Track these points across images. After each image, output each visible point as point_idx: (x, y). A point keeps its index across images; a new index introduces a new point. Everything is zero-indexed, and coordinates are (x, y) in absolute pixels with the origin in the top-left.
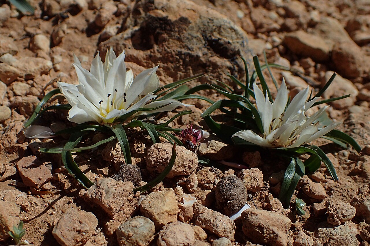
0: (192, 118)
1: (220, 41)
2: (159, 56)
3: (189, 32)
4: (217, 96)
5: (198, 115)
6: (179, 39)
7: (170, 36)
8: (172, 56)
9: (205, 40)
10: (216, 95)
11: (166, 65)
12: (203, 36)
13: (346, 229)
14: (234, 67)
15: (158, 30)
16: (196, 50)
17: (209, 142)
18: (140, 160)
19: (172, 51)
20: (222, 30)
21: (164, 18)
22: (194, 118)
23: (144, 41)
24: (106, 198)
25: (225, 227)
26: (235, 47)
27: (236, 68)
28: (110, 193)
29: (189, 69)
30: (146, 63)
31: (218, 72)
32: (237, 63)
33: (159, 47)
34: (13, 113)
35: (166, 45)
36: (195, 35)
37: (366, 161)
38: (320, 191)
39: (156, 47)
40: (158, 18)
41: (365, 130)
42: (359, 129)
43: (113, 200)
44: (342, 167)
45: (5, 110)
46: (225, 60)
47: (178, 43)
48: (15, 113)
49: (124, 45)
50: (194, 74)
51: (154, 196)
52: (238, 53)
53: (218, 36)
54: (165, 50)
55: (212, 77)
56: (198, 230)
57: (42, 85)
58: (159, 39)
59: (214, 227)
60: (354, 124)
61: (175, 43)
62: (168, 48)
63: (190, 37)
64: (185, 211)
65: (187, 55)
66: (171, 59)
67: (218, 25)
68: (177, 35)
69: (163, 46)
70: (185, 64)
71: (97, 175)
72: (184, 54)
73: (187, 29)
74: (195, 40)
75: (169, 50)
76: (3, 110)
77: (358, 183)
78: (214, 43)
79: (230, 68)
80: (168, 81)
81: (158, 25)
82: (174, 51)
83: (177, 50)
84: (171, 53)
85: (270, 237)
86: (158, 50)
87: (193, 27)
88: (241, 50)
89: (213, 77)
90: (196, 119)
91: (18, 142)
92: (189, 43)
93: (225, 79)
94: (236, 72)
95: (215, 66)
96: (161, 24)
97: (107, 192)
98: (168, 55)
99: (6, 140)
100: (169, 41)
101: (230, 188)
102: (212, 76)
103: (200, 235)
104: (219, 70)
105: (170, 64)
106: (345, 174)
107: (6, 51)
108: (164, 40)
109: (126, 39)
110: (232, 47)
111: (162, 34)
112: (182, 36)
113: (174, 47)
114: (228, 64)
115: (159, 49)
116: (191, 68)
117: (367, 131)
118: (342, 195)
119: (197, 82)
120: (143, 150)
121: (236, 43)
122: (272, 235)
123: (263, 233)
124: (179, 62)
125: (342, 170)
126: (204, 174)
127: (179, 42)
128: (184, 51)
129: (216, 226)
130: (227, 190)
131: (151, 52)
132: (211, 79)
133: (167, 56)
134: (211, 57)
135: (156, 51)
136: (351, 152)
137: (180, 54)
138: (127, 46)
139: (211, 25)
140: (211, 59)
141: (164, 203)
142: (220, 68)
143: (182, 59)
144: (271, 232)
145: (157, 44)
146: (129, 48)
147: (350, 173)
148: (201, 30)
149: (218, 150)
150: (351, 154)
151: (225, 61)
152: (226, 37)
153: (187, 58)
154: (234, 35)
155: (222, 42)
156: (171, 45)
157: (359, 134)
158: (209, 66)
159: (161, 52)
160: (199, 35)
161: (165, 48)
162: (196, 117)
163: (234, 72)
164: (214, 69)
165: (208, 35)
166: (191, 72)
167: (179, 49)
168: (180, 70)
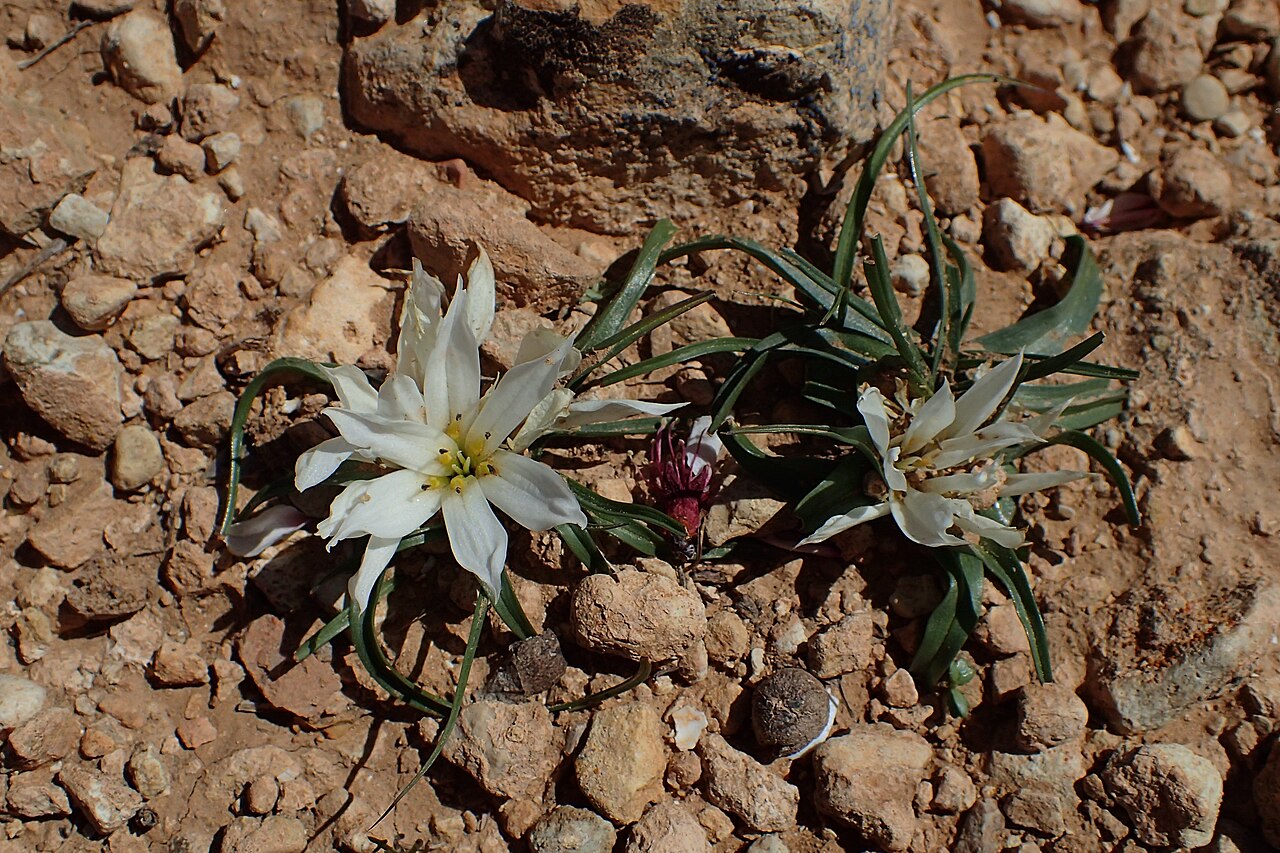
0: (681, 335)
1: (761, 61)
2: (561, 132)
3: (657, 52)
4: (756, 211)
5: (698, 328)
6: (624, 81)
7: (592, 74)
8: (605, 131)
9: (711, 66)
10: (751, 204)
11: (586, 154)
12: (702, 55)
13: (1055, 762)
14: (809, 124)
15: (548, 57)
16: (683, 101)
17: (733, 504)
18: (553, 590)
19: (603, 117)
20: (769, 25)
21: (567, 14)
22: (687, 334)
23: (505, 76)
24: (492, 775)
25: (775, 816)
26: (812, 68)
27: (816, 126)
28: (499, 764)
29: (664, 154)
30: (522, 152)
31: (758, 147)
32: (817, 112)
33: (557, 106)
34: (168, 449)
35: (580, 101)
36: (677, 58)
37: (1161, 483)
38: (1013, 644)
39: (548, 107)
40: (545, 15)
41: (1186, 343)
42: (1170, 334)
43: (510, 779)
44: (1094, 490)
45: (142, 447)
46: (780, 106)
47: (623, 91)
48: (172, 448)
49: (438, 93)
50: (677, 158)
51: (605, 741)
52: (825, 82)
53: (756, 44)
54: (580, 116)
55: (738, 162)
56: (714, 822)
57: (216, 312)
58: (558, 82)
59: (751, 818)
60: (1160, 311)
61: (611, 94)
62: (590, 108)
63: (659, 68)
64: (682, 776)
65: (653, 122)
66: (602, 138)
67: (755, 14)
68: (615, 69)
69: (571, 103)
70: (648, 144)
71: (449, 655)
72: (644, 120)
73: (648, 42)
74: (675, 73)
75: (591, 116)
76: (137, 451)
77: (1125, 552)
78: (741, 67)
79: (795, 129)
80: (597, 190)
81: (548, 39)
82: (609, 116)
83: (618, 114)
84: (601, 122)
85: (875, 832)
86: (554, 117)
87: (667, 34)
88: (831, 76)
89: (742, 161)
90: (692, 338)
91: (217, 570)
92: (657, 86)
93: (780, 161)
94: (815, 138)
95: (746, 133)
96: (555, 34)
97: (493, 762)
98: (591, 130)
99: (185, 570)
100: (588, 87)
101: (786, 723)
102: (738, 157)
103: (718, 833)
104: (760, 141)
105: (600, 149)
106: (1098, 514)
107: (62, 192)
108: (575, 87)
109: (441, 74)
110: (804, 70)
111: (562, 70)
112: (632, 70)
113: (609, 106)
114: (790, 116)
115: (559, 113)
116: (668, 151)
117: (1192, 343)
118: (1070, 626)
119: (691, 173)
120: (558, 559)
121: (817, 54)
122: (879, 831)
123: (860, 823)
124: (629, 141)
125: (1094, 497)
126: (721, 638)
127: (625, 88)
128: (642, 111)
129: (755, 817)
130: (780, 728)
131: (533, 122)
132: (734, 166)
133: (588, 133)
134: (732, 108)
135: (550, 120)
136: (1127, 434)
137: (630, 122)
138: (449, 99)
139: (729, 16)
140: (734, 115)
141: (630, 768)
142: (762, 136)
143: (637, 132)
144: (878, 823)
145: (550, 97)
146: (459, 105)
147: (1111, 512)
148: (697, 38)
149: (759, 526)
150: (1127, 441)
151: (778, 112)
152: (783, 43)
153: (656, 129)
154: (809, 29)
155: (769, 62)
156: (599, 98)
157: (1166, 353)
158: (729, 134)
159: (568, 121)
160: (691, 55)
161: (578, 111)
162: (694, 332)
163: (810, 140)
164: (742, 138)
165: (721, 51)
166: (670, 156)
167: (626, 110)
168: (634, 160)
